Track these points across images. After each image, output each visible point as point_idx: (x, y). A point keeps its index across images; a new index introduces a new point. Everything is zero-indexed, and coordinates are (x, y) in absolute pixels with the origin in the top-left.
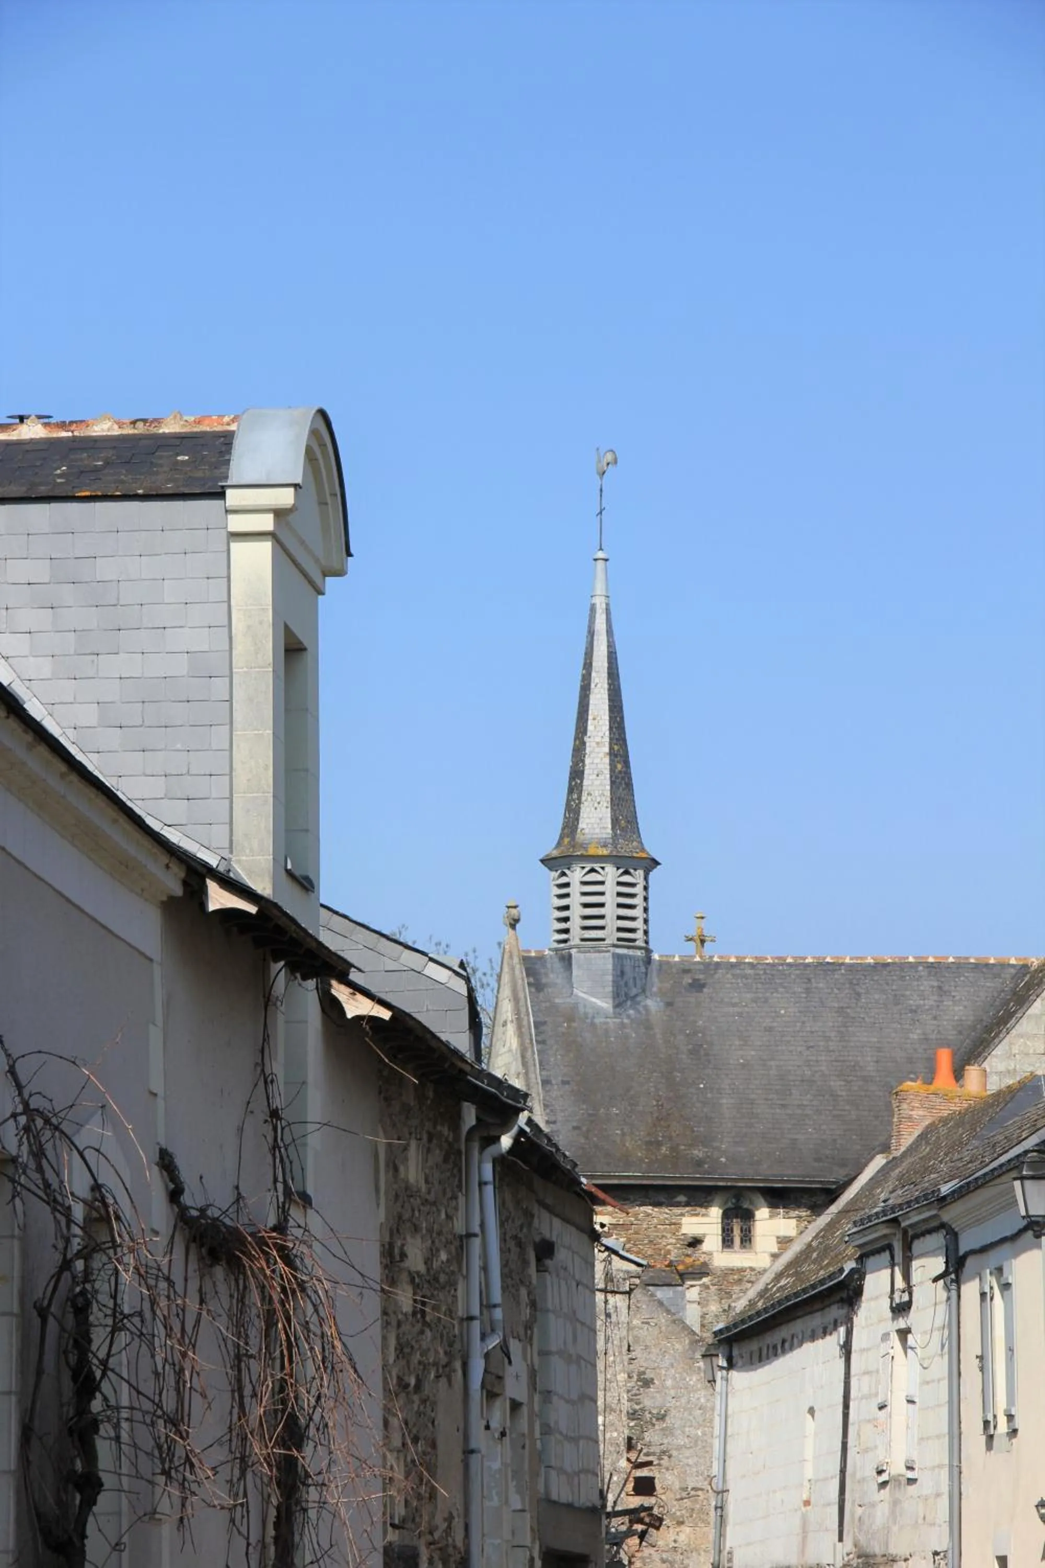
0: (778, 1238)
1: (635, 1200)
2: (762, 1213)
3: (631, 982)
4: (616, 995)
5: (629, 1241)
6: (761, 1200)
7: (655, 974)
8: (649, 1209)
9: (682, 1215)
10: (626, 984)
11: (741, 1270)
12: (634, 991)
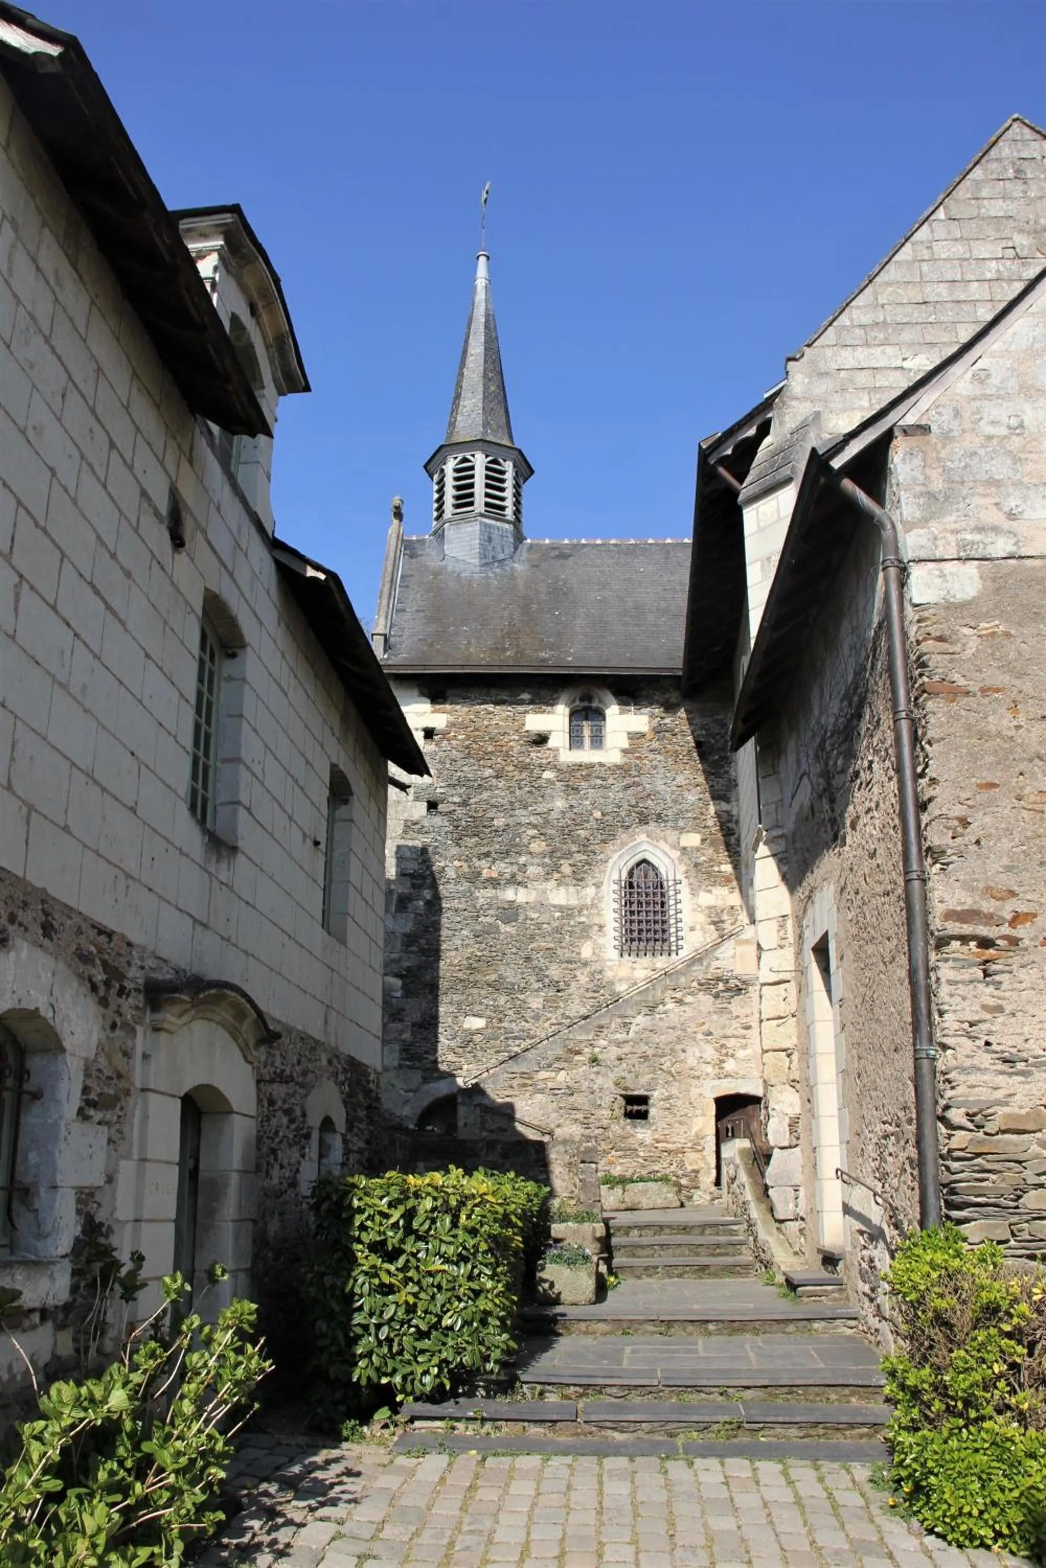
0: (629, 733)
1: (476, 698)
2: (613, 711)
3: (499, 549)
4: (483, 556)
5: (468, 738)
6: (609, 697)
7: (524, 551)
8: (490, 707)
9: (526, 712)
10: (494, 548)
11: (590, 766)
12: (501, 556)
